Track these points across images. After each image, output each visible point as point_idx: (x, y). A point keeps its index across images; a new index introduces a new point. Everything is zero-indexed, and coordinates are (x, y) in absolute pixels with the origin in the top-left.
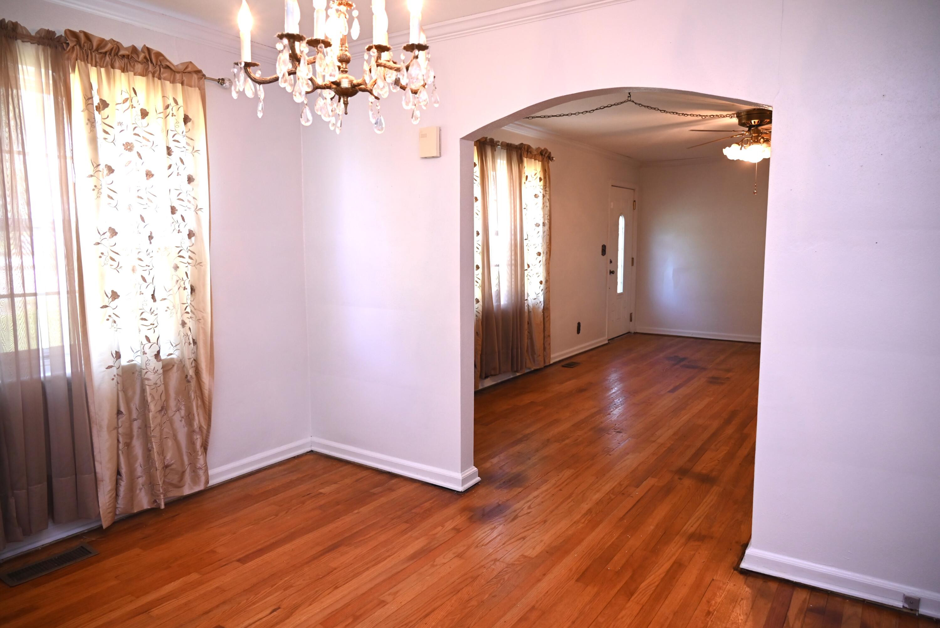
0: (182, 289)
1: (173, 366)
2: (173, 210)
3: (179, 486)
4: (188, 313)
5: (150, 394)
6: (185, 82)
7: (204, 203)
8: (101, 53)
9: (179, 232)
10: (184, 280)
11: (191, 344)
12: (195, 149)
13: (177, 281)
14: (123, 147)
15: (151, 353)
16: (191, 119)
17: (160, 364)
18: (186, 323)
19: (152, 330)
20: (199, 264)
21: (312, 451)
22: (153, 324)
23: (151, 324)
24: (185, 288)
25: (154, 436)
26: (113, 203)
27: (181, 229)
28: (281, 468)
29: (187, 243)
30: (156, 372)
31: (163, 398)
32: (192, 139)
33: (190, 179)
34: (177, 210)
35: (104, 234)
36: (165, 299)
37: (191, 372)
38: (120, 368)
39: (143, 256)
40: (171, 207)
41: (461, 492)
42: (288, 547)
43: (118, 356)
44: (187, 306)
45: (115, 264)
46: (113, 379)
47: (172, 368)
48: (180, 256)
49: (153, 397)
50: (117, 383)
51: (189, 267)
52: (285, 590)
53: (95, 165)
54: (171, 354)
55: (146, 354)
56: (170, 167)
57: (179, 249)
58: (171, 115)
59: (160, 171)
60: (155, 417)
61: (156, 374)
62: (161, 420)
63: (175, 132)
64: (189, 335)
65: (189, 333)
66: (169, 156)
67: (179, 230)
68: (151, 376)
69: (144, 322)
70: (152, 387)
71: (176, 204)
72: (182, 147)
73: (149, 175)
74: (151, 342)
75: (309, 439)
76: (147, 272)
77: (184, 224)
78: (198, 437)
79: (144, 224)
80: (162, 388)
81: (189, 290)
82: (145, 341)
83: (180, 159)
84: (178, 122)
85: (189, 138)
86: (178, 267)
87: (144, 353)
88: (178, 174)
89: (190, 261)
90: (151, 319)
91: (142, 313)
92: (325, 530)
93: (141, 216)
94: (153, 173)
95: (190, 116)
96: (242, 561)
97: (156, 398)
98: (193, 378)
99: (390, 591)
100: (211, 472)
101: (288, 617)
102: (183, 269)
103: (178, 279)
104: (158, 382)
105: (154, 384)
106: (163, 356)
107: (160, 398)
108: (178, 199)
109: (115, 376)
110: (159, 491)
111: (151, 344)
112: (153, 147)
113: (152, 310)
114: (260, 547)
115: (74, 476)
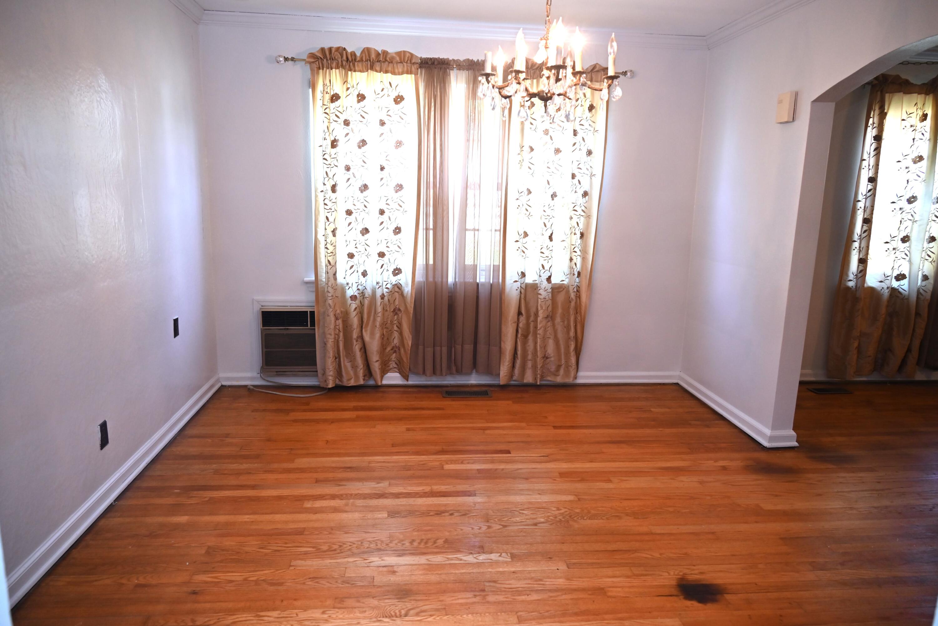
0: (573, 234)
1: (564, 289)
2: (573, 176)
3: (556, 374)
4: (575, 252)
5: (540, 305)
6: (594, 79)
7: (598, 172)
8: (534, 69)
9: (576, 192)
10: (575, 227)
11: (575, 275)
12: (595, 130)
13: (571, 228)
14: (543, 133)
15: (545, 276)
16: (595, 107)
17: (550, 285)
18: (573, 259)
19: (547, 261)
20: (588, 217)
21: (677, 384)
22: (548, 257)
23: (546, 257)
24: (575, 234)
25: (540, 334)
26: (531, 171)
27: (578, 190)
28: (642, 388)
29: (582, 201)
30: (546, 291)
31: (550, 309)
32: (594, 122)
33: (590, 153)
34: (576, 176)
35: (521, 193)
36: (564, 241)
37: (573, 295)
38: (524, 283)
39: (546, 209)
40: (572, 174)
41: (766, 447)
42: (591, 431)
43: (523, 275)
44: (575, 247)
45: (528, 213)
46: (517, 290)
47: (562, 291)
48: (574, 210)
49: (542, 307)
50: (519, 293)
51: (582, 218)
52: (560, 450)
53: (521, 147)
54: (563, 281)
55: (541, 276)
56: (574, 144)
57: (574, 205)
58: (580, 105)
59: (566, 148)
60: (541, 322)
61: (546, 292)
62: (546, 325)
63: (581, 119)
64: (574, 268)
65: (574, 267)
66: (575, 137)
67: (576, 191)
68: (541, 292)
69: (542, 255)
70: (542, 300)
71: (576, 172)
72: (585, 129)
73: (558, 151)
74: (545, 269)
75: (677, 373)
76: (548, 220)
77: (580, 186)
78: (572, 343)
79: (549, 186)
80: (550, 302)
81: (579, 235)
82: (541, 268)
83: (583, 138)
84: (584, 111)
85: (592, 121)
86: (572, 218)
87: (540, 276)
88: (580, 149)
89: (583, 214)
90: (547, 253)
91: (542, 248)
92: (624, 431)
93: (548, 180)
94: (561, 150)
95: (595, 105)
96: (555, 427)
97: (544, 308)
98: (573, 300)
99: (620, 478)
100: (581, 374)
101: (546, 462)
102: (575, 219)
103: (571, 227)
104: (547, 297)
105: (544, 298)
106: (554, 280)
107: (546, 309)
108: (578, 168)
109: (518, 288)
110: (538, 372)
111: (545, 270)
112: (563, 131)
113: (548, 247)
114: (573, 425)
115: (488, 346)
